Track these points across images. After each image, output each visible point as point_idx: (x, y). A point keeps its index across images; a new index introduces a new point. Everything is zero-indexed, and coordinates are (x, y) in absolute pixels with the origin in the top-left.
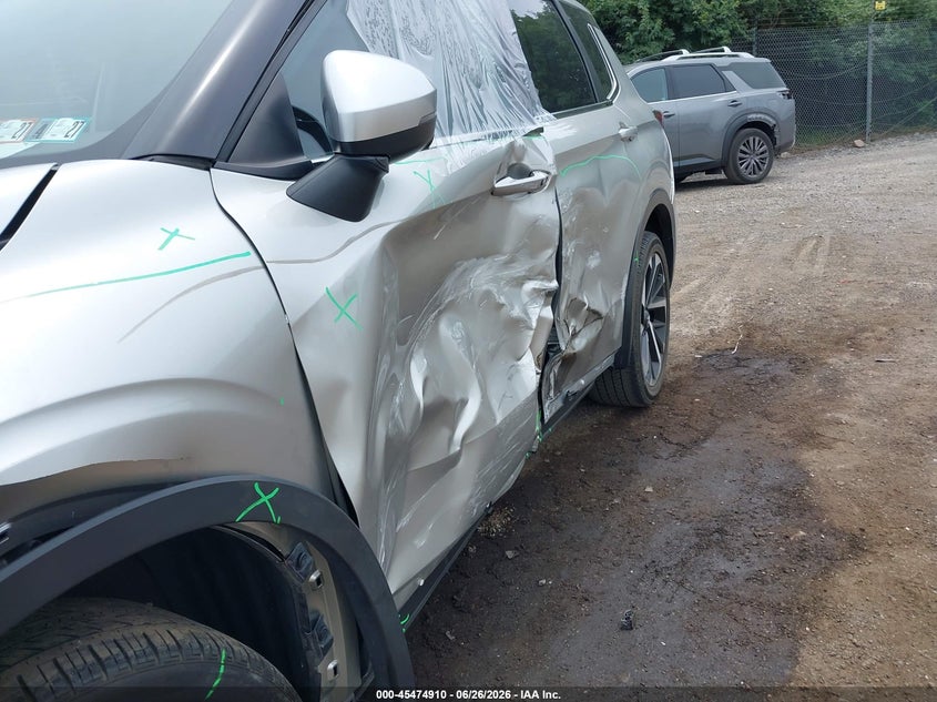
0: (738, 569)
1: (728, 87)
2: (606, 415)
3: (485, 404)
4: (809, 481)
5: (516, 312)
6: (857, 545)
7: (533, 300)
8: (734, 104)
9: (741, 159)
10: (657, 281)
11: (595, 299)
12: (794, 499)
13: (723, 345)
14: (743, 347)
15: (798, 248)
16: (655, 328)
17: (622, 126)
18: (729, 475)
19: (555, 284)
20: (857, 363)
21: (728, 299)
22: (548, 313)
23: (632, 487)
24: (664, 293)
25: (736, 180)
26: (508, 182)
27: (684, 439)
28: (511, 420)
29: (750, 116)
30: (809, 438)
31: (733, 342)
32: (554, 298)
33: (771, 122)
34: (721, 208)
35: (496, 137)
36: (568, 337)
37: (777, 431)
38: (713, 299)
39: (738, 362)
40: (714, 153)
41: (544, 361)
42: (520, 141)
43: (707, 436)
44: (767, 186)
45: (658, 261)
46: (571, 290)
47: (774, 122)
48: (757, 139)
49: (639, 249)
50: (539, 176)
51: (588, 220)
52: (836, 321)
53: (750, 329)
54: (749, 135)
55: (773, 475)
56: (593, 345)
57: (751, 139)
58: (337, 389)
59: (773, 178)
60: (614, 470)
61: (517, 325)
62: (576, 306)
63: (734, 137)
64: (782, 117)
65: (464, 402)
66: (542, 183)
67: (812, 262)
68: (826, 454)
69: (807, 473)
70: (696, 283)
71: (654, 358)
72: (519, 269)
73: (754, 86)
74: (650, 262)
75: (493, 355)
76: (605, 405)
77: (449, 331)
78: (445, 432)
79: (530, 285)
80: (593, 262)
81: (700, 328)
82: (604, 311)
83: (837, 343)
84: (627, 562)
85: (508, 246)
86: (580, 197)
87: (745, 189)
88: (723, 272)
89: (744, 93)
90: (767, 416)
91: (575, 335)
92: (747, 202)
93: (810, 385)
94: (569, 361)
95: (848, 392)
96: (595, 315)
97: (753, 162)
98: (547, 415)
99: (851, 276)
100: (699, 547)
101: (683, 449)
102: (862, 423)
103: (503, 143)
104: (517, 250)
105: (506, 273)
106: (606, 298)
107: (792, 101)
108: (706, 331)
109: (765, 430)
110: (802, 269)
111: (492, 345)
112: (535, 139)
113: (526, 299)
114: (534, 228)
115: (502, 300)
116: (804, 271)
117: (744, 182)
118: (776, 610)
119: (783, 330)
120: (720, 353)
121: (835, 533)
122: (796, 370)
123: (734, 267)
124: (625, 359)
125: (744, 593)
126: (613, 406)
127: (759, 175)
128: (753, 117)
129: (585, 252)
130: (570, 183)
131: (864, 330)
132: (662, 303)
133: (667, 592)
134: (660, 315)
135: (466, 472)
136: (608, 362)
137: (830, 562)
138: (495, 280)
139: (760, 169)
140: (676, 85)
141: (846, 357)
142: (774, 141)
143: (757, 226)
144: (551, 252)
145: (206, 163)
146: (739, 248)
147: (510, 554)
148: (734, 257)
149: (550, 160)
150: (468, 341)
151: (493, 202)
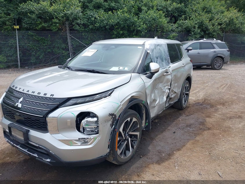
0: (191, 130)
1: (214, 48)
2: (176, 110)
3: (159, 101)
4: (206, 122)
5: (164, 90)
6: (209, 129)
7: (167, 89)
8: (215, 52)
9: (215, 64)
10: (187, 89)
11: (176, 90)
12: (203, 123)
13: (199, 102)
14: (203, 102)
15: (222, 86)
16: (186, 97)
17: (183, 64)
18: (194, 120)
19: (170, 87)
20: (222, 107)
21: (203, 94)
22: (168, 91)
23: (178, 119)
24: (189, 91)
25: (213, 69)
26: (165, 74)
27: (188, 114)
28: (162, 104)
29: (218, 55)
30: (209, 117)
31: (201, 102)
32: (169, 89)
33: (223, 56)
34: (208, 75)
35: (164, 68)
36: (171, 95)
37: (204, 115)
38: (200, 94)
39: (201, 105)
40: (209, 62)
41: (167, 98)
42: (167, 68)
43: (192, 114)
44: (221, 71)
45: (188, 85)
46: (172, 88)
47: (224, 57)
48: (220, 60)
49: (184, 83)
50: (169, 73)
51: (176, 79)
52: (222, 100)
53: (205, 100)
54: (218, 59)
55: (201, 120)
56: (175, 97)
57: (218, 60)
58: (148, 95)
59: (223, 69)
60: (176, 117)
61: (164, 92)
62: (172, 91)
63: (214, 59)
64: (226, 55)
65: (157, 100)
66: (170, 74)
67: (223, 89)
68: (210, 119)
69: (206, 121)
70: (198, 90)
71: (185, 101)
72: (165, 85)
73: (220, 48)
74: (186, 85)
75: (161, 95)
76: (175, 108)
77: (156, 92)
78: (155, 103)
79: (166, 87)
80: (176, 85)
81: (196, 99)
82: (177, 92)
83: (221, 104)
84: (175, 127)
85: (164, 82)
86: (175, 76)
87: (215, 71)
88: (204, 89)
89: (217, 50)
90: (203, 113)
91: (172, 95)
92: (214, 74)
93: (212, 110)
94: (171, 99)
95: (218, 111)
96: (176, 93)
97: (218, 65)
98: (166, 106)
99: (229, 93)
100: (186, 127)
101: (187, 116)
102: (218, 116)
103: (165, 69)
104: (165, 82)
105: (163, 85)
106: (178, 90)
107: (229, 52)
108: (197, 99)
109: (202, 115)
110: (220, 90)
111: (161, 94)
112: (169, 68)
113: (166, 89)
114: (168, 80)
115: (163, 88)
116: (220, 91)
117: (215, 69)
118: (195, 134)
119: (211, 101)
120: (198, 103)
121: (207, 127)
122: (211, 107)
123: (206, 88)
124: (180, 100)
125: (191, 132)
126: (177, 109)
127: (220, 68)
128: (219, 55)
129: (175, 83)
130: (174, 74)
131: (227, 102)
132: (188, 93)
133: (180, 131)
134: (187, 95)
135: (156, 108)
136: (177, 100)
137: (205, 130)
138: (162, 86)
139: (220, 67)
140: (202, 47)
141: (221, 106)
142: (224, 61)
143: (215, 80)
144: (170, 83)
145: (140, 73)
146: (209, 84)
147: (158, 124)
148: (207, 86)
149: (171, 71)
150: (158, 93)
151: (163, 76)
